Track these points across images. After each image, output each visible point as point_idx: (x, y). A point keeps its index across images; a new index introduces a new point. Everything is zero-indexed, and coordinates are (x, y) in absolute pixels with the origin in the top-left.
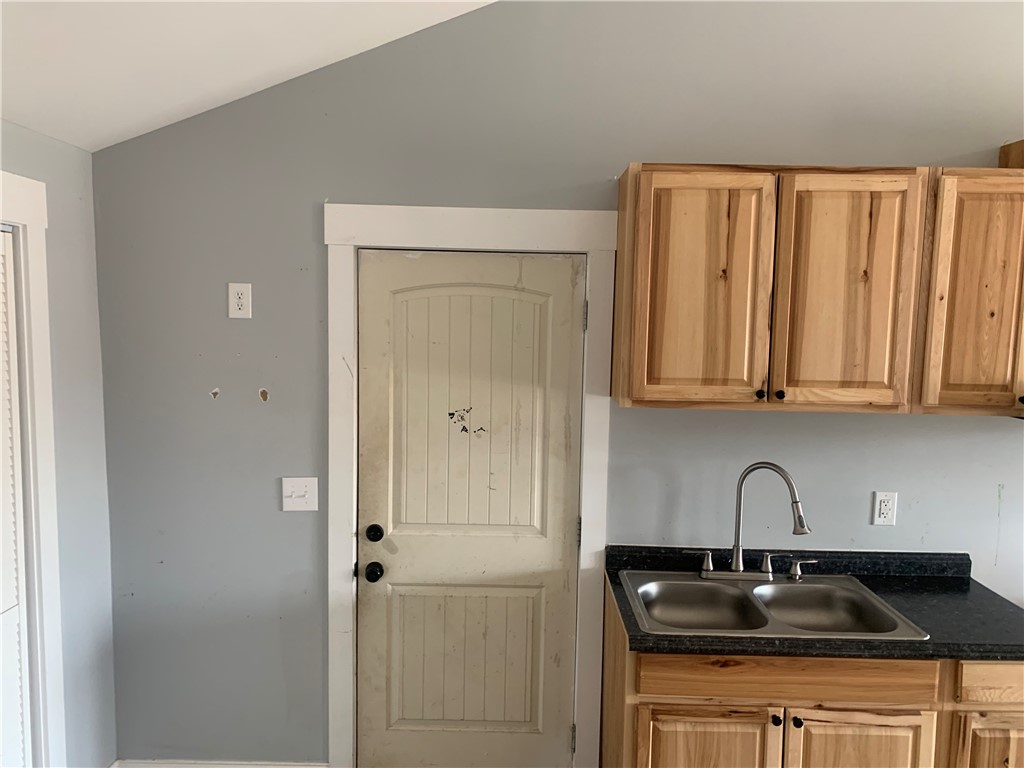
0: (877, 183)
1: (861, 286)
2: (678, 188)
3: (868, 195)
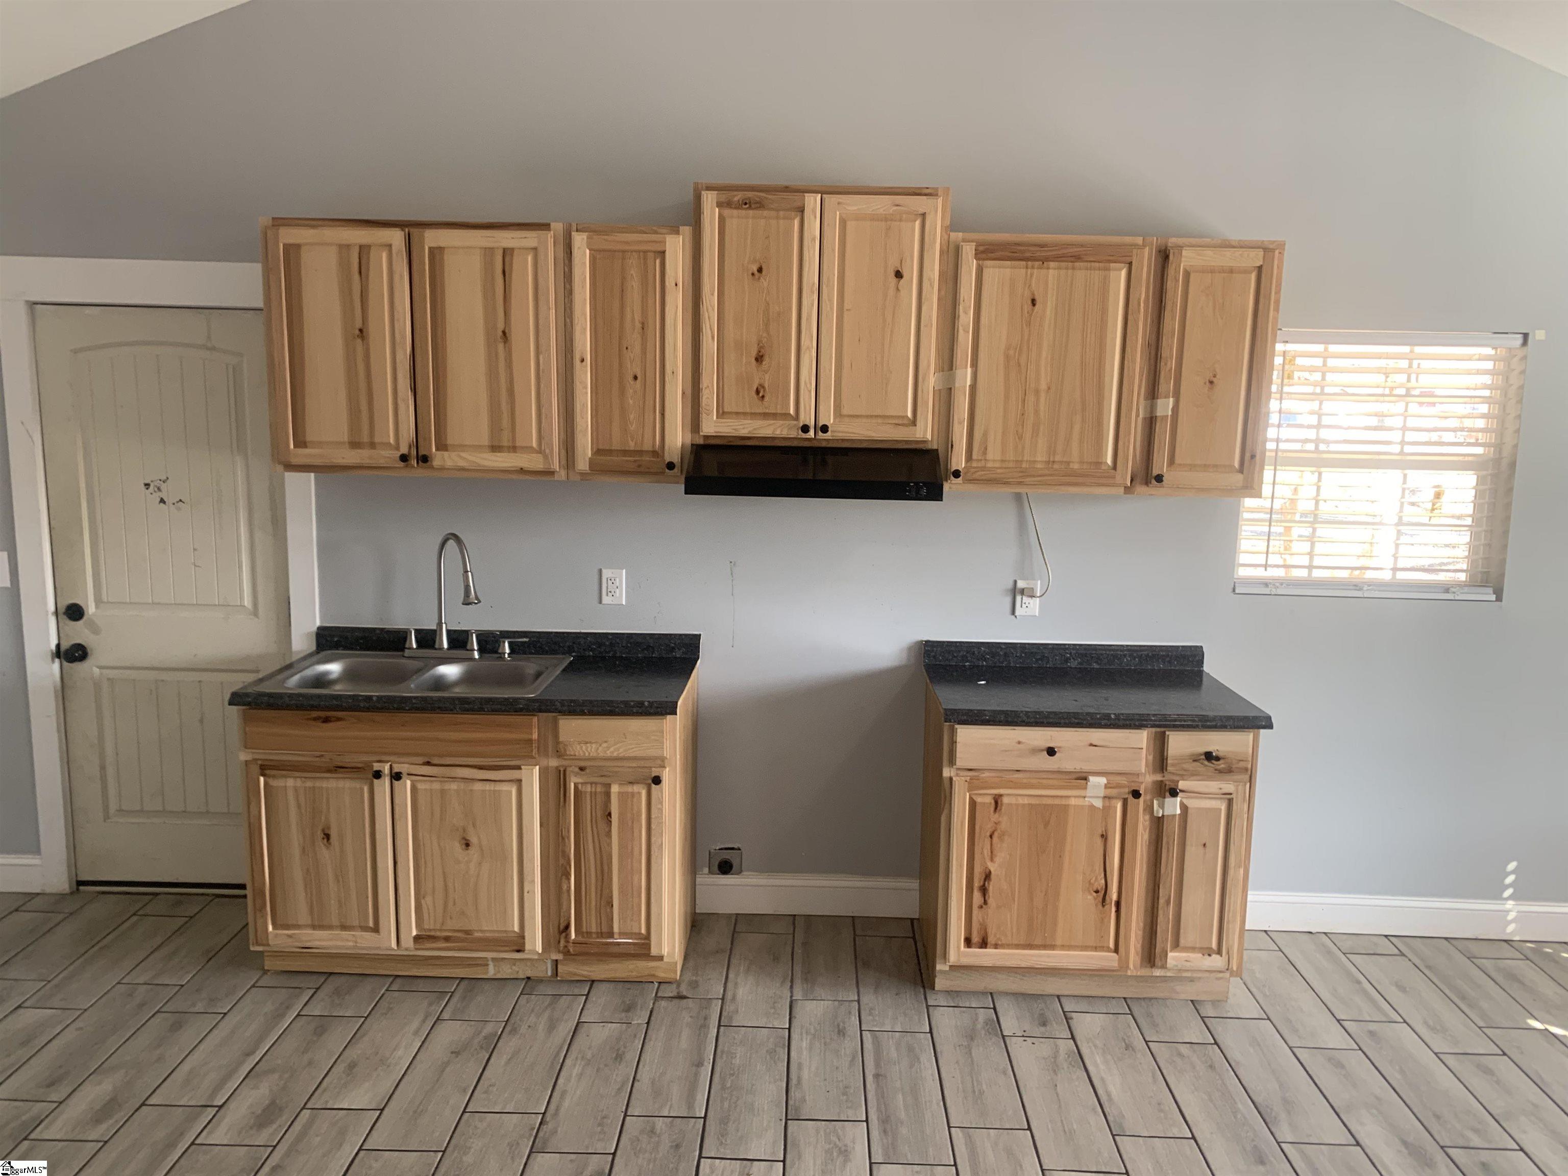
0: (506, 239)
1: (501, 346)
2: (306, 244)
3: (501, 252)
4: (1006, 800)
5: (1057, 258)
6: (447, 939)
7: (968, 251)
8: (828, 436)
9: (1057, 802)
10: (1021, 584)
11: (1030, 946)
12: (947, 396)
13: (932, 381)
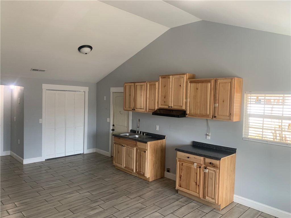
2: (127, 85)
3: (141, 85)
4: (183, 164)
5: (200, 82)
6: (127, 168)
7: (189, 82)
8: (172, 108)
9: (190, 166)
10: (207, 134)
11: (186, 189)
12: (186, 103)
13: (184, 100)
